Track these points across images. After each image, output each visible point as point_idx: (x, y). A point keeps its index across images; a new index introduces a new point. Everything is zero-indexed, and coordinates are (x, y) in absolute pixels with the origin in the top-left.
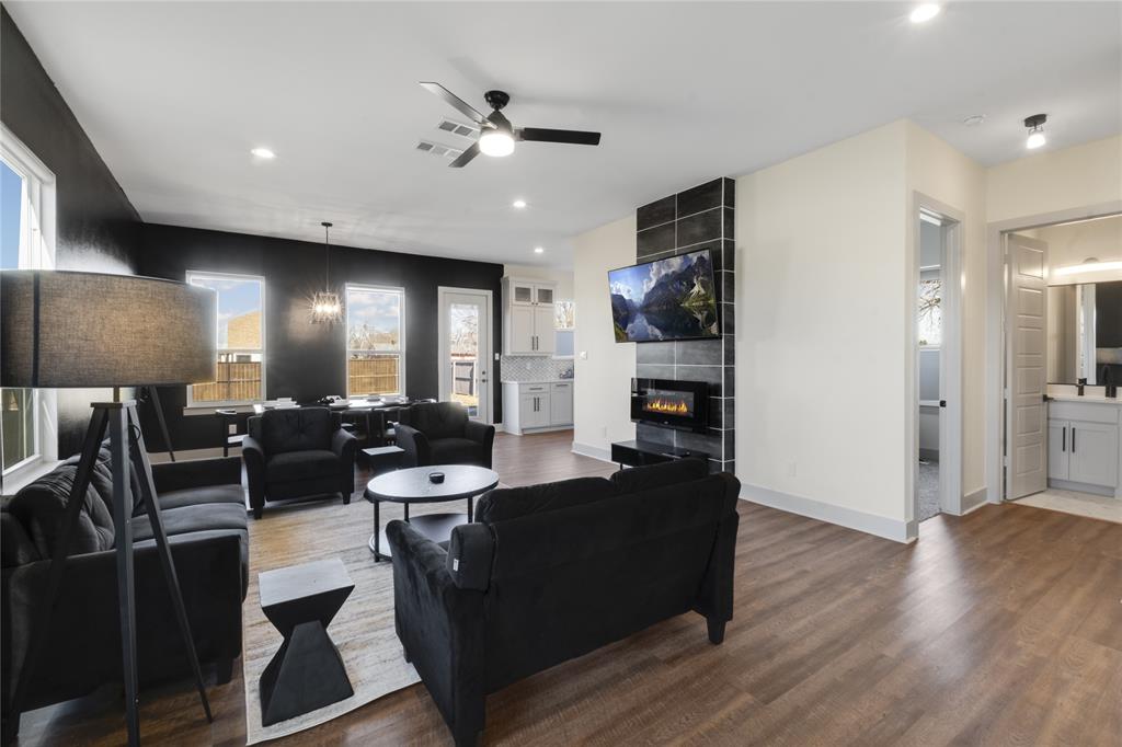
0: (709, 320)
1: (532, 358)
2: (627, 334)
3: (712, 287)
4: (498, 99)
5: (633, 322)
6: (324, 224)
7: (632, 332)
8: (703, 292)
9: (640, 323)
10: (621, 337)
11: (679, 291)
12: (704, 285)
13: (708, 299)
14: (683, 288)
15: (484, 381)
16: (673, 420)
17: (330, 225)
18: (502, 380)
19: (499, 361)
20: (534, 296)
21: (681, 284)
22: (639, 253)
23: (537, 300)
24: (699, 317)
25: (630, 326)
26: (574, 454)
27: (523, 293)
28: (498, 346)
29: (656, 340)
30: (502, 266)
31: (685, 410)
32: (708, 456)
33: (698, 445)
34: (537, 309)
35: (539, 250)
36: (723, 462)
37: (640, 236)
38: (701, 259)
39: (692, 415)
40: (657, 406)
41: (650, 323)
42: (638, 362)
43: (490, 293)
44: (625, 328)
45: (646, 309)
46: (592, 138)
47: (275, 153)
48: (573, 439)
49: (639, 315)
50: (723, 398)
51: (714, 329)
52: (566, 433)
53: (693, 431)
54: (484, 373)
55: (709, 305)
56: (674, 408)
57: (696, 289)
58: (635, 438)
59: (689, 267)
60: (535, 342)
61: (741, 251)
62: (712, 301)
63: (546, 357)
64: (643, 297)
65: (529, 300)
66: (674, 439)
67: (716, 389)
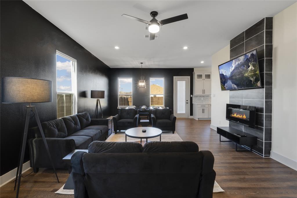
0: (256, 80)
1: (203, 96)
2: (225, 87)
3: (258, 66)
4: (154, 14)
5: (227, 83)
6: (141, 63)
7: (227, 87)
8: (253, 68)
9: (229, 83)
10: (223, 88)
11: (243, 69)
12: (254, 66)
13: (256, 71)
14: (245, 68)
15: (187, 103)
16: (241, 121)
17: (142, 63)
18: (193, 103)
19: (192, 97)
20: (204, 77)
21: (244, 67)
22: (231, 57)
23: (204, 78)
24: (252, 79)
25: (226, 84)
26: (210, 128)
27: (200, 76)
28: (192, 93)
29: (235, 89)
30: (193, 69)
31: (245, 117)
32: (257, 138)
33: (252, 132)
34: (205, 81)
35: (202, 62)
36: (264, 141)
37: (231, 51)
38: (252, 55)
39: (249, 120)
40: (235, 115)
41: (233, 83)
42: (230, 98)
43: (189, 77)
44: (224, 85)
45: (231, 78)
46: (184, 17)
47: (119, 47)
48: (211, 123)
49: (229, 80)
50: (264, 114)
51: (259, 84)
52: (209, 121)
53: (249, 127)
54: (187, 101)
55: (256, 74)
56: (241, 117)
57: (250, 68)
58: (229, 126)
59: (247, 59)
60: (204, 91)
61: (276, 48)
62: (258, 72)
63: (208, 96)
64: (230, 74)
65: (202, 79)
66: (243, 129)
67: (261, 110)
